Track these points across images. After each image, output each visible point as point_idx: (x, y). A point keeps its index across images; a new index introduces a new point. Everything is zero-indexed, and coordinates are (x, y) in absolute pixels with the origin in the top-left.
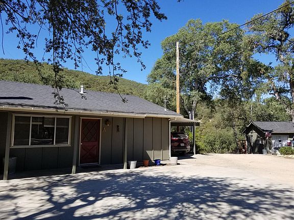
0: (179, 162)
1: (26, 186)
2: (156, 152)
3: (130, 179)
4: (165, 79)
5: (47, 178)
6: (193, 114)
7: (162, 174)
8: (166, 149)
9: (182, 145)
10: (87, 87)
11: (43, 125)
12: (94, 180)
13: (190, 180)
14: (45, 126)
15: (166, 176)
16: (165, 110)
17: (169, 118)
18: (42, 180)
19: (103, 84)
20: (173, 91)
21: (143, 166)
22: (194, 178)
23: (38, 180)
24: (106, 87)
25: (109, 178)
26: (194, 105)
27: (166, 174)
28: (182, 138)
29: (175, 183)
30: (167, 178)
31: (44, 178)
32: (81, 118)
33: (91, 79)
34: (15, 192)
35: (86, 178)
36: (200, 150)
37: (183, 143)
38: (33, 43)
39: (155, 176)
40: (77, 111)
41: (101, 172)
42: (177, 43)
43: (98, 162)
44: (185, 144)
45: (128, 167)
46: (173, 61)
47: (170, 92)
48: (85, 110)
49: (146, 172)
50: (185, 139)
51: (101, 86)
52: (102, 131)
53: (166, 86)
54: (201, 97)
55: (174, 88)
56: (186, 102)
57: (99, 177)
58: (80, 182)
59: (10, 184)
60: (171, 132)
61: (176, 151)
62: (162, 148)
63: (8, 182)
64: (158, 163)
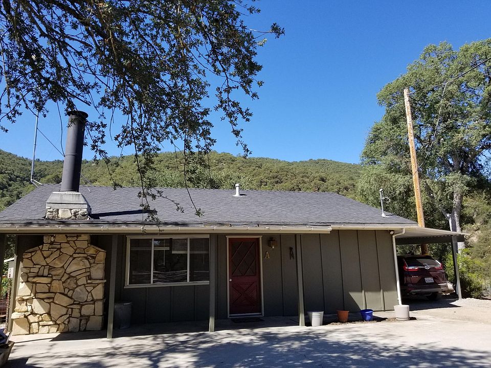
0: (413, 314)
1: (132, 349)
2: (370, 295)
3: (296, 345)
4: (391, 157)
5: (170, 337)
6: (457, 219)
7: (361, 339)
8: (391, 288)
9: (429, 280)
10: (277, 182)
11: (171, 250)
12: (235, 344)
13: (410, 352)
14: (173, 252)
15: (366, 343)
16: (383, 215)
17: (391, 231)
18: (159, 341)
19: (301, 175)
20: (407, 177)
21: (336, 322)
22: (422, 348)
23: (154, 339)
24: (306, 180)
25: (263, 342)
26: (456, 201)
27: (370, 339)
28: (427, 267)
29: (376, 357)
30: (366, 347)
31: (164, 338)
32: (228, 237)
33: (282, 169)
34: (111, 358)
35: (225, 341)
36: (472, 290)
37: (430, 276)
38: (103, 136)
39: (347, 340)
40: (208, 227)
41: (256, 330)
42: (406, 92)
43: (260, 311)
44: (434, 278)
45: (308, 323)
46: (401, 124)
47: (401, 179)
48: (221, 224)
49: (334, 334)
50: (434, 269)
51: (299, 178)
52: (264, 257)
53: (394, 169)
54: (468, 184)
55: (408, 172)
56: (438, 196)
57: (246, 339)
58: (212, 346)
59: (114, 345)
60: (398, 257)
61: (417, 294)
62: (381, 286)
63: (111, 342)
64: (368, 317)
